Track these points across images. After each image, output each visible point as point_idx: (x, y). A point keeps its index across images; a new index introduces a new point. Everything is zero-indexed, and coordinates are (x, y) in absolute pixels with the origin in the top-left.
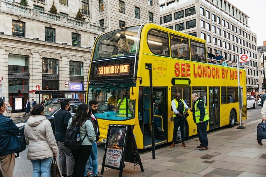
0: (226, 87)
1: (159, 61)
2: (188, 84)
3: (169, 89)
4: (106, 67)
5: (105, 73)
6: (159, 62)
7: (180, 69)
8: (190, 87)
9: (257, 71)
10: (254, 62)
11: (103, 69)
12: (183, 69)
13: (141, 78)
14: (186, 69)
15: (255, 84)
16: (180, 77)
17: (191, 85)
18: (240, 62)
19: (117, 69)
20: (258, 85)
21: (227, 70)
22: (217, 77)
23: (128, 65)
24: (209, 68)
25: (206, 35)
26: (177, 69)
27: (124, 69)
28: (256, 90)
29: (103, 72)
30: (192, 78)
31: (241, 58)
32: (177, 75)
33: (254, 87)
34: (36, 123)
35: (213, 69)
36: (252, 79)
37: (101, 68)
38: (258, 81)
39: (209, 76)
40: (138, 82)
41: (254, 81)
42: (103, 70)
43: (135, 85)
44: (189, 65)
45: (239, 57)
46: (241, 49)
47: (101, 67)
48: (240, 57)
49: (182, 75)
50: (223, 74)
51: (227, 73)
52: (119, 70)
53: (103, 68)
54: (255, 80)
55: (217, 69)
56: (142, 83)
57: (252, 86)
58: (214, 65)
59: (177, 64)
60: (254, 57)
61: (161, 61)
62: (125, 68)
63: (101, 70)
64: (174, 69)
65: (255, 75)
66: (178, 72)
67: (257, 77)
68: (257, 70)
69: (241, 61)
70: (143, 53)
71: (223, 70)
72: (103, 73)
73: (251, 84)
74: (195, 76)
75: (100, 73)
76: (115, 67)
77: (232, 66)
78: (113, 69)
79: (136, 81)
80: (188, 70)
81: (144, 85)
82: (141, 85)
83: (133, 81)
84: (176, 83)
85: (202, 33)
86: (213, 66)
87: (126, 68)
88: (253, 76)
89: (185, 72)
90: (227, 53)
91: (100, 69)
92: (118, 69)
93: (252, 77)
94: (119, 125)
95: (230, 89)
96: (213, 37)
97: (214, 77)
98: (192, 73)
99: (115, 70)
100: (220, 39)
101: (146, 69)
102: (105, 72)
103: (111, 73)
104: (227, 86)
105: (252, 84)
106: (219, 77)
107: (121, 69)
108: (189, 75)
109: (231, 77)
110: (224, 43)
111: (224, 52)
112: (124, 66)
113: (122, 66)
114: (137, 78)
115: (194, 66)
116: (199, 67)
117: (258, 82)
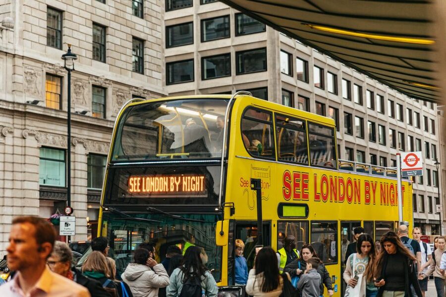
0: (373, 222)
1: (259, 169)
2: (304, 215)
3: (274, 225)
4: (148, 179)
5: (144, 190)
6: (258, 171)
7: (292, 184)
8: (308, 221)
9: (437, 172)
10: (427, 144)
11: (141, 182)
12: (296, 185)
13: (232, 204)
14: (301, 183)
15: (431, 212)
16: (291, 201)
17: (310, 219)
18: (403, 168)
19: (175, 185)
20: (439, 213)
21: (374, 184)
22: (355, 201)
23: (202, 178)
24: (341, 181)
25: (294, 57)
26: (287, 185)
27: (193, 185)
28: (433, 229)
29: (141, 187)
30: (311, 202)
31: (405, 161)
32: (287, 196)
33: (427, 222)
34: (133, 276)
35: (349, 182)
36: (422, 196)
37: (135, 179)
38: (438, 202)
39: (342, 199)
40: (227, 211)
41: (427, 200)
42: (139, 184)
43: (221, 218)
44: (305, 176)
45: (400, 158)
46: (392, 102)
47: (133, 177)
48: (403, 158)
49: (294, 197)
50: (367, 192)
51: (374, 191)
52: (181, 186)
53: (139, 179)
54: (430, 198)
55: (355, 182)
56: (234, 213)
57: (422, 216)
58: (350, 173)
59: (287, 175)
60: (427, 129)
61: (261, 169)
62: (194, 182)
63: (135, 184)
64: (282, 185)
65: (429, 184)
66: (287, 191)
67: (436, 190)
68: (436, 170)
69: (404, 166)
70: (236, 156)
71: (367, 184)
72: (139, 190)
73: (421, 211)
74: (317, 197)
75: (131, 190)
76: (172, 178)
77: (385, 174)
78: (166, 184)
79: (222, 210)
80: (305, 186)
81: (236, 218)
82: (232, 218)
83: (217, 209)
84: (285, 214)
85: (282, 50)
86: (349, 176)
87: (197, 183)
88: (424, 187)
89: (299, 190)
90: (354, 113)
91: (133, 182)
92: (177, 184)
93: (423, 189)
94: (224, 287)
95: (381, 226)
96: (315, 66)
97: (350, 200)
98: (311, 191)
99: (172, 184)
100: (335, 72)
101: (252, 189)
102: (145, 188)
103: (161, 190)
104: (374, 219)
105: (423, 211)
106: (359, 201)
107: (185, 183)
108: (306, 196)
109: (384, 199)
110: (344, 83)
111: (345, 112)
112: (193, 178)
113: (189, 178)
114: (226, 205)
115: (315, 178)
116: (324, 179)
117: (438, 206)
